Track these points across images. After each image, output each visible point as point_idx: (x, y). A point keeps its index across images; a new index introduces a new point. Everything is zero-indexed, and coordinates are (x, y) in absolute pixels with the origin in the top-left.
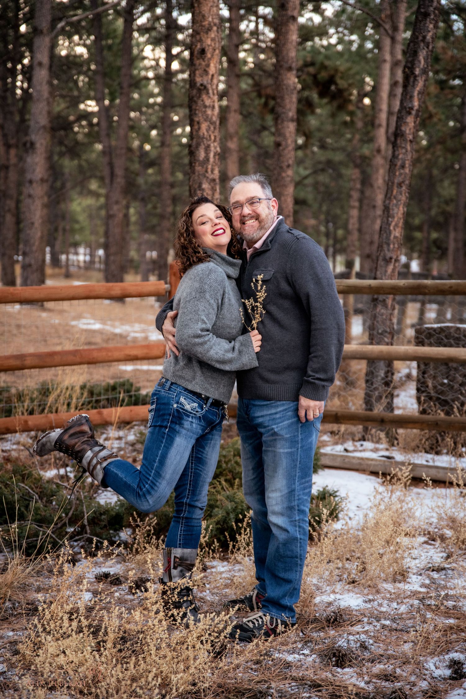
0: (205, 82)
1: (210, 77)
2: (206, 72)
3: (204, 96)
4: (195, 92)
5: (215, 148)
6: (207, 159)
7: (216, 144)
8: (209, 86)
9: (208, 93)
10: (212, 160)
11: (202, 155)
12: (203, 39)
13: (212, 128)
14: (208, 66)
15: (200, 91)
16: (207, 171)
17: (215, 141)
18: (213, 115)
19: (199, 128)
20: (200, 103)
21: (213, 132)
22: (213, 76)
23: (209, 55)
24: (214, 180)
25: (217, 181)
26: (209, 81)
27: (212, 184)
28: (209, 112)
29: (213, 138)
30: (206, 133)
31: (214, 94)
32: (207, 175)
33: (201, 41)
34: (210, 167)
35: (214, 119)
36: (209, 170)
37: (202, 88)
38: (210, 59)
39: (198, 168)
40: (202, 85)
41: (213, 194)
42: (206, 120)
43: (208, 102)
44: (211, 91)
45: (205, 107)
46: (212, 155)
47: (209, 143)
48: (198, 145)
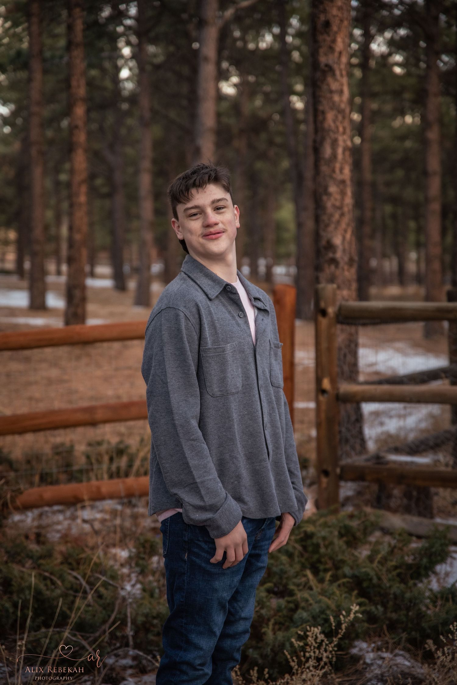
0: (330, 62)
1: (336, 54)
2: (331, 49)
3: (330, 80)
4: (318, 74)
5: (344, 141)
6: (334, 156)
7: (345, 137)
8: (335, 67)
9: (334, 75)
10: (340, 156)
11: (327, 151)
12: (327, 8)
13: (340, 118)
14: (334, 41)
15: (324, 73)
16: (334, 171)
17: (344, 133)
18: (341, 101)
19: (324, 119)
20: (325, 87)
21: (341, 122)
22: (340, 53)
23: (335, 28)
24: (343, 182)
25: (348, 182)
26: (336, 60)
27: (341, 186)
28: (336, 98)
29: (341, 129)
30: (332, 125)
31: (342, 75)
32: (334, 176)
33: (325, 11)
34: (338, 166)
35: (343, 106)
36: (337, 170)
37: (326, 69)
38: (336, 33)
39: (324, 169)
40: (327, 65)
41: (343, 199)
42: (332, 109)
43: (334, 86)
44: (338, 73)
45: (331, 92)
46: (340, 151)
47: (336, 136)
48: (323, 139)
